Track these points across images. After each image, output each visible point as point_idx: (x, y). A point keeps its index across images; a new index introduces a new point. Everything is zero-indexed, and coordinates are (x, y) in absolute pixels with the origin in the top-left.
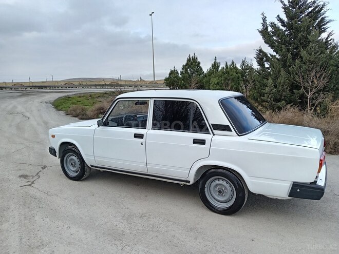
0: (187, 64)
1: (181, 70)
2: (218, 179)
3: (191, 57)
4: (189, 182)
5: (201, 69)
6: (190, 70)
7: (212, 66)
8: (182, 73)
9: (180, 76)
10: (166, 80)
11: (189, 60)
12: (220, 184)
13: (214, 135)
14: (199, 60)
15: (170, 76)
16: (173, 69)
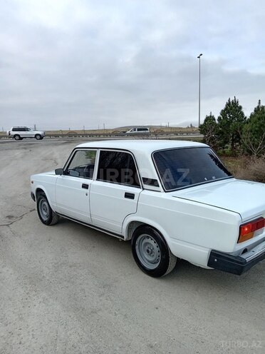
0: (226, 109)
1: (219, 115)
2: (148, 237)
3: (231, 101)
4: (123, 237)
5: (242, 114)
6: (229, 116)
7: (255, 111)
8: (219, 118)
9: (217, 122)
10: (201, 127)
11: (228, 104)
12: (149, 243)
13: (143, 189)
14: (240, 104)
15: (205, 123)
16: (209, 115)
